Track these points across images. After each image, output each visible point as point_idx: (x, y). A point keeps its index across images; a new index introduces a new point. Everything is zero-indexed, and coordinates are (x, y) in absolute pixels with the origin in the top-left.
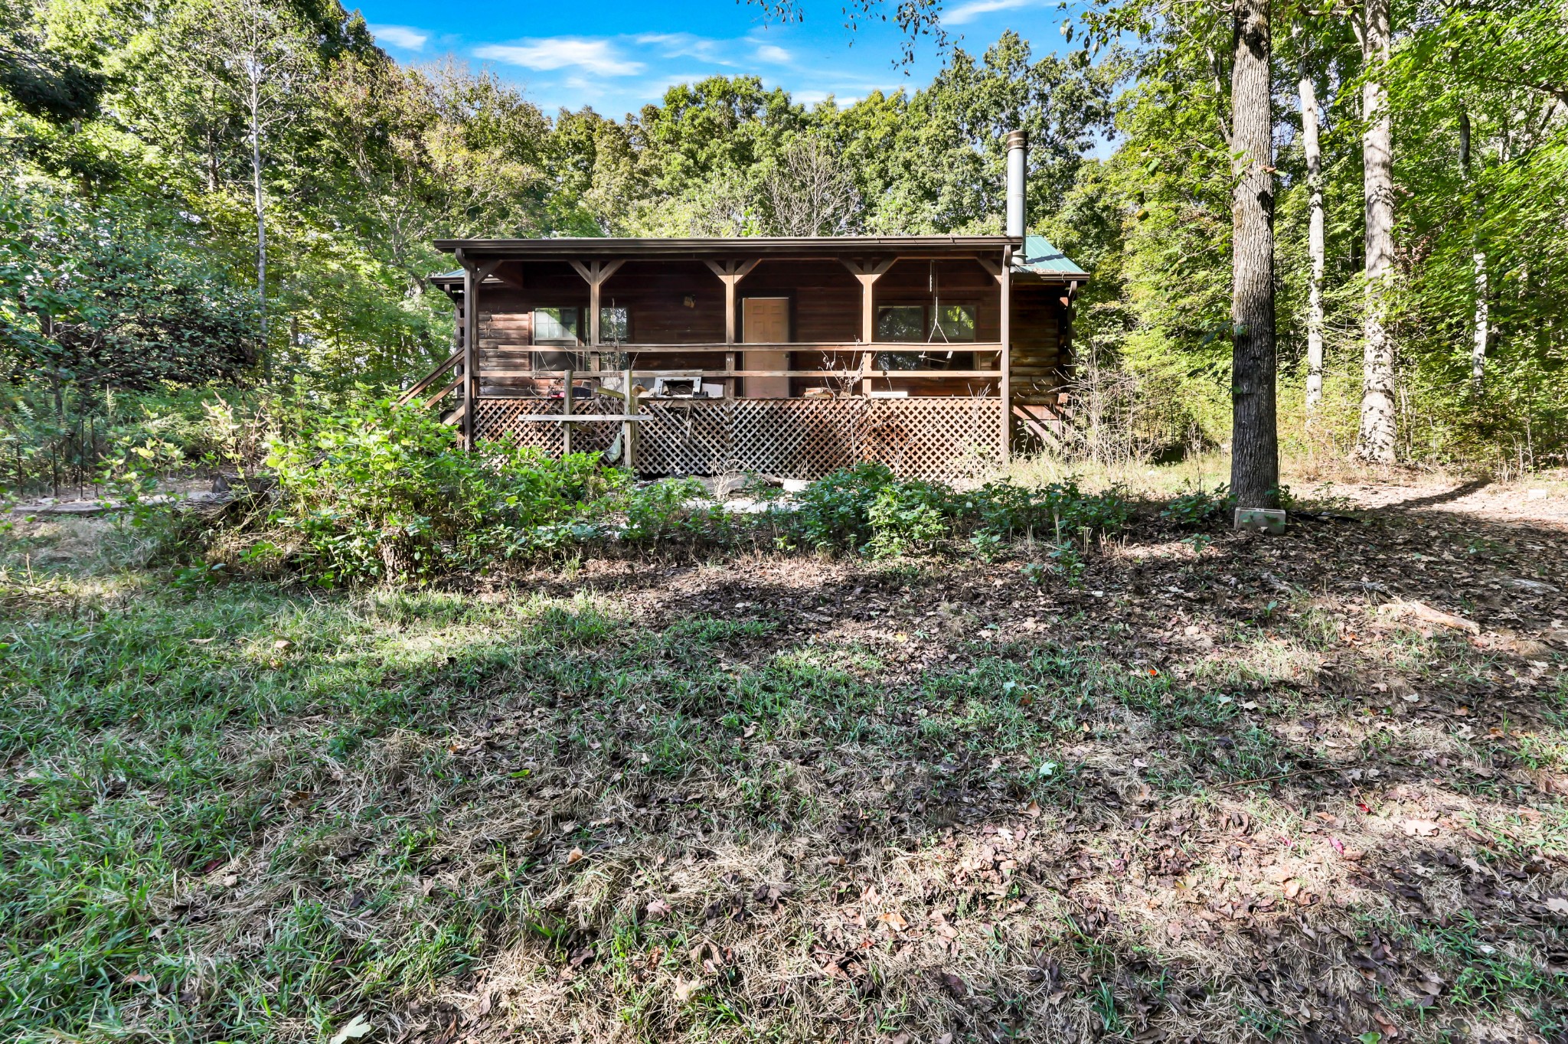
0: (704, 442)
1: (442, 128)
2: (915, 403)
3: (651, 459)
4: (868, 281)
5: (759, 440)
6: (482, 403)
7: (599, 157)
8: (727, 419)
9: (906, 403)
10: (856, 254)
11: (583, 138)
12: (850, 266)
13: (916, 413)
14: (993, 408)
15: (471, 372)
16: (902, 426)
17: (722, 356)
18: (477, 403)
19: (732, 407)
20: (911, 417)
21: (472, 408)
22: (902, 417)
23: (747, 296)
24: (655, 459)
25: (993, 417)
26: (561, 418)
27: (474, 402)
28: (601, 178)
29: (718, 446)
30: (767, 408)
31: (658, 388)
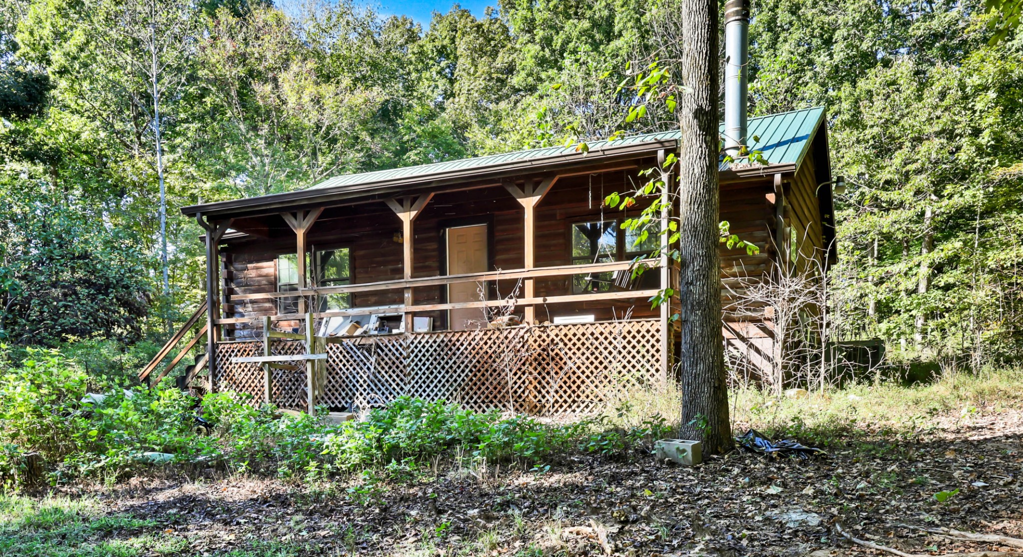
0: (387, 376)
1: (294, 67)
2: (601, 328)
3: (343, 394)
4: (529, 203)
5: (432, 373)
6: (221, 347)
7: (461, 61)
8: (405, 354)
9: (591, 329)
10: (518, 178)
11: (446, 42)
12: (512, 190)
13: (574, 340)
14: (653, 331)
15: (213, 321)
16: (562, 354)
17: (401, 291)
18: (218, 348)
19: (409, 342)
20: (570, 345)
21: (214, 352)
22: (561, 345)
23: (449, 226)
24: (347, 394)
25: (653, 341)
26: (261, 359)
27: (215, 346)
28: (463, 84)
29: (398, 380)
30: (438, 340)
31: (373, 324)
